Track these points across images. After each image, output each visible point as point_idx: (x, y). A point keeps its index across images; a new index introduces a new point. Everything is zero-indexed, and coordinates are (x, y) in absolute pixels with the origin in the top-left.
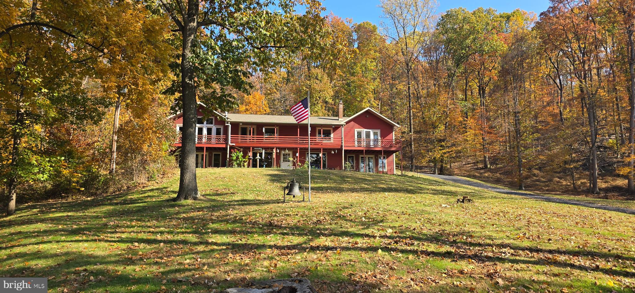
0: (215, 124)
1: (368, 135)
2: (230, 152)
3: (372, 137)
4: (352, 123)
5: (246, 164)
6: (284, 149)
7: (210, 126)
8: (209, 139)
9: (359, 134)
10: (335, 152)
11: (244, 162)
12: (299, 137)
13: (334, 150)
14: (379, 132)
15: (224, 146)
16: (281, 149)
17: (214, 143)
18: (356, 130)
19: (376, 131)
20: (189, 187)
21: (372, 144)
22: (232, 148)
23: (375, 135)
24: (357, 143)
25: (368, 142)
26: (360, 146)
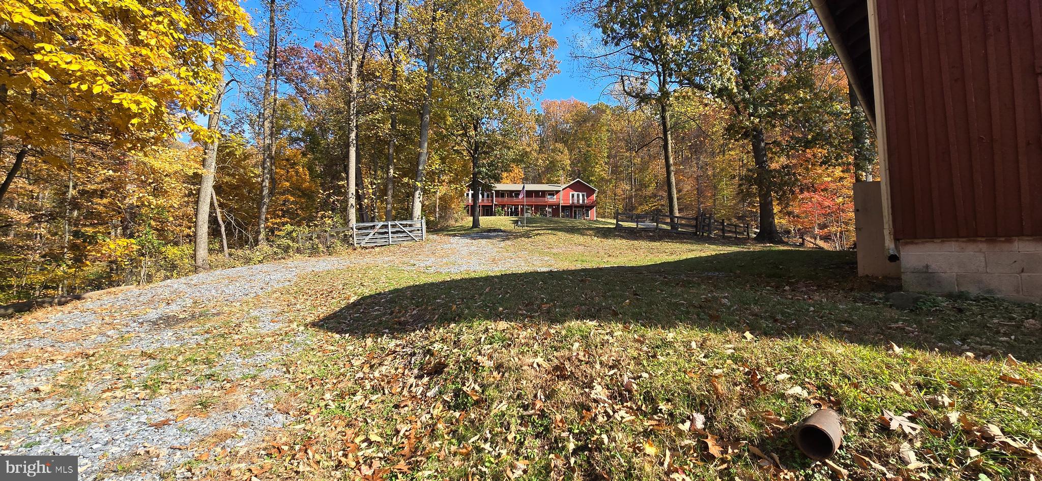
1: (578, 196)
2: (495, 208)
3: (581, 197)
4: (569, 188)
6: (526, 205)
7: (483, 192)
8: (483, 200)
9: (573, 196)
10: (555, 207)
11: (502, 213)
13: (555, 205)
14: (585, 194)
15: (491, 204)
16: (524, 205)
17: (486, 203)
18: (571, 194)
20: (476, 223)
21: (581, 202)
22: (495, 205)
23: (583, 196)
24: (571, 202)
25: (578, 201)
26: (573, 203)
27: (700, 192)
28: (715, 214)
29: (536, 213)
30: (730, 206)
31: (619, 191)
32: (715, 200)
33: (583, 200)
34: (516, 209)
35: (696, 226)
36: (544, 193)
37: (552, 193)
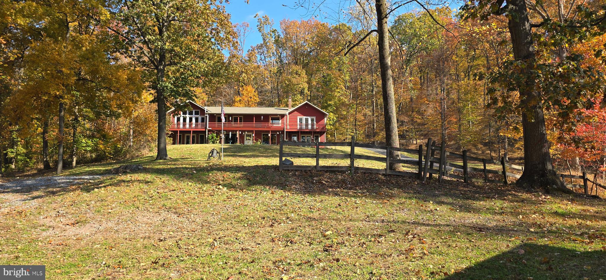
0: (200, 115)
1: (307, 120)
2: (208, 134)
3: (310, 122)
4: (296, 112)
5: (218, 142)
6: (245, 131)
7: (197, 116)
8: (196, 125)
9: (301, 120)
10: (279, 133)
11: (217, 140)
12: (254, 123)
13: (279, 131)
15: (204, 130)
16: (242, 131)
18: (298, 118)
19: (313, 117)
20: (162, 153)
21: (310, 127)
22: (209, 131)
23: (312, 120)
24: (298, 127)
25: (307, 125)
26: (301, 128)
27: (443, 116)
28: (460, 140)
29: (256, 140)
30: (476, 132)
31: (360, 117)
32: (460, 125)
33: (313, 125)
34: (234, 135)
35: (418, 163)
36: (266, 117)
37: (276, 117)
